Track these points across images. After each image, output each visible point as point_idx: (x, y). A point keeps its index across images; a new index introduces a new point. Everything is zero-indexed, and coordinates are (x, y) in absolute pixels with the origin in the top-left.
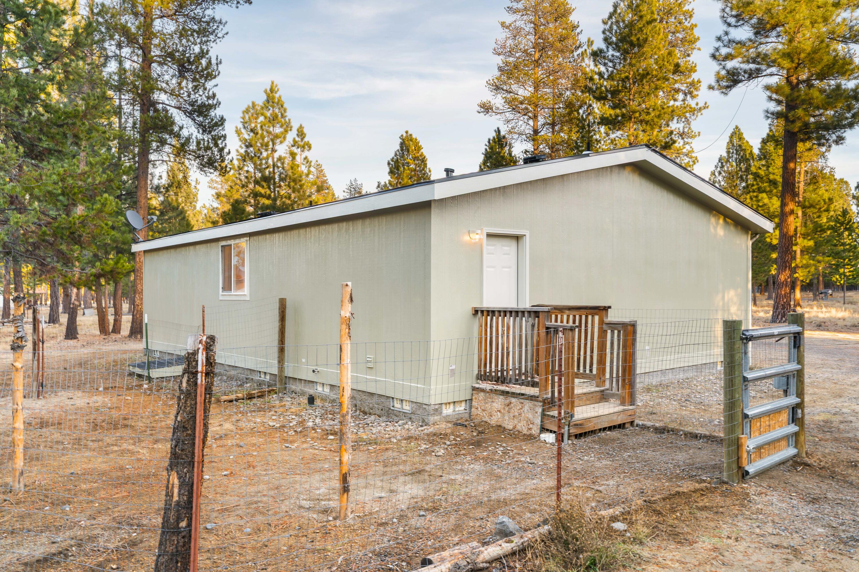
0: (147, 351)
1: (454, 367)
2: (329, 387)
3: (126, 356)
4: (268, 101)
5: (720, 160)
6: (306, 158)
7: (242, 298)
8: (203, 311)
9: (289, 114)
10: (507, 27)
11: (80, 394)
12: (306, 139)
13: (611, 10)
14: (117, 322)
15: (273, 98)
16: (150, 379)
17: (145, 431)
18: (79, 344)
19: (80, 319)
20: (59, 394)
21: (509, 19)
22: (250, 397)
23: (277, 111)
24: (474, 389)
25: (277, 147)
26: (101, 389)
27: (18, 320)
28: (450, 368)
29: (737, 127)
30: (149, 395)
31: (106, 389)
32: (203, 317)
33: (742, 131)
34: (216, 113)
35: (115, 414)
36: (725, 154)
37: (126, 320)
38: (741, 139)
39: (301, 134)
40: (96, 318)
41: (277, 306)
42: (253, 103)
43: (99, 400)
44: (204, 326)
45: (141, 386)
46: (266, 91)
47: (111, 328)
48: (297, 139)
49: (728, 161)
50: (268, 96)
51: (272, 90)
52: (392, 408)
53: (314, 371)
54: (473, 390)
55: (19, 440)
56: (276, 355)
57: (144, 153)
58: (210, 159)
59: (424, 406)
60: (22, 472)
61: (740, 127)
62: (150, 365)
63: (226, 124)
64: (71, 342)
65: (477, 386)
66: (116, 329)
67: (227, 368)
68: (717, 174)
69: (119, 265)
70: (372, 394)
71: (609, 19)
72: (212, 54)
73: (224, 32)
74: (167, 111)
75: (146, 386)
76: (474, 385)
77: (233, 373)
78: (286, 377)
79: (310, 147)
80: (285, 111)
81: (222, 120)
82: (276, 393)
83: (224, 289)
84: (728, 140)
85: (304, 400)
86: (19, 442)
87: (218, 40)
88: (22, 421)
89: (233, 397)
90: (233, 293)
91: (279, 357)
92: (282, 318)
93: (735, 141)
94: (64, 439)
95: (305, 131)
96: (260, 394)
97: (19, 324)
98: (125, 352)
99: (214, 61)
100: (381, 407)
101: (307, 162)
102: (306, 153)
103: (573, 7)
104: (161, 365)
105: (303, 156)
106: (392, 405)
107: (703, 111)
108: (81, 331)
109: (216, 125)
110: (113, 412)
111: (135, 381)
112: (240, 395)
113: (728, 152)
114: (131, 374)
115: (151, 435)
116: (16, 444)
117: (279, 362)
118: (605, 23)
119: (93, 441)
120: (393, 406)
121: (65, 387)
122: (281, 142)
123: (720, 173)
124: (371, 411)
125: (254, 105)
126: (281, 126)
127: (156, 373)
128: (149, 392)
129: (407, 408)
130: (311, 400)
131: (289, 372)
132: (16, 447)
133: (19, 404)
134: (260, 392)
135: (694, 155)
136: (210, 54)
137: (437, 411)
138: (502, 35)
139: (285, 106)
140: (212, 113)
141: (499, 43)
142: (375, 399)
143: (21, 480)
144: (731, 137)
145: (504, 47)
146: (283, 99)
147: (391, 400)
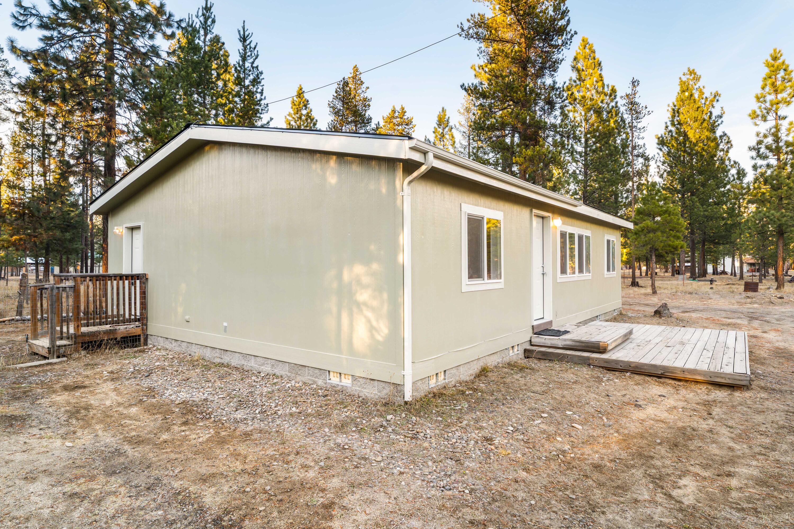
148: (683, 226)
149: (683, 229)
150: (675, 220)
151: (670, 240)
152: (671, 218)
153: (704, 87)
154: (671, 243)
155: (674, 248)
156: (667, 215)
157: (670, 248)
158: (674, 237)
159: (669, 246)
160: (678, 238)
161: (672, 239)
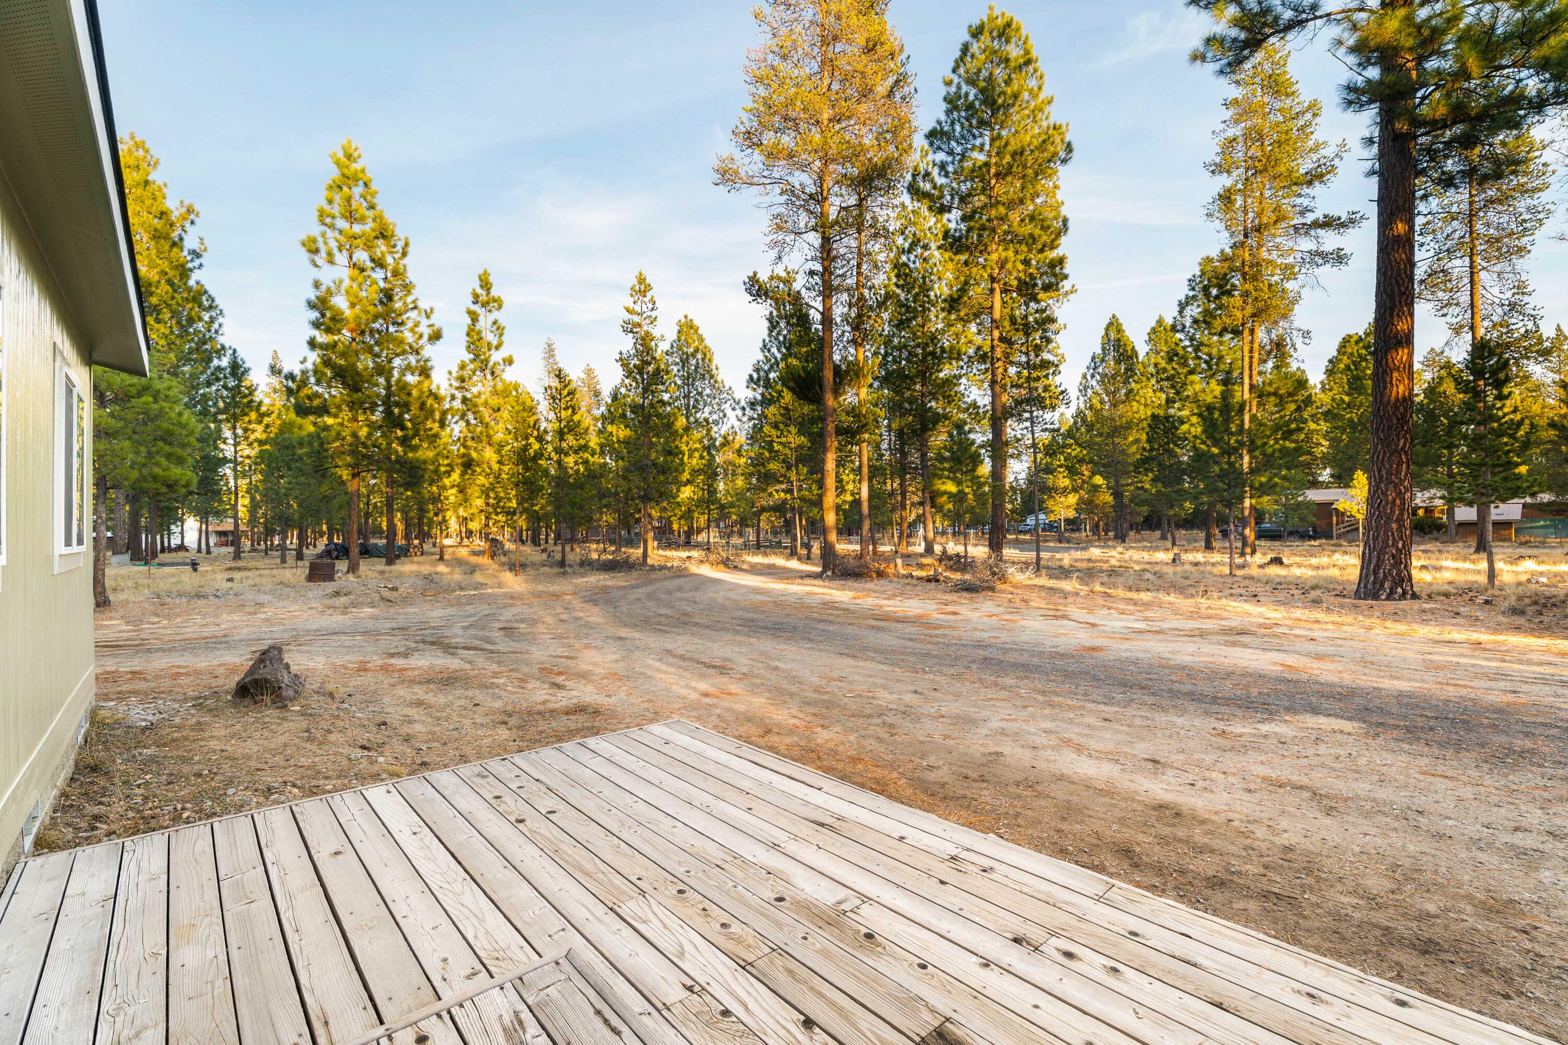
5: (1093, 358)
29: (1114, 316)
33: (1121, 321)
36: (1099, 351)
38: (1119, 331)
49: (1103, 361)
61: (1118, 316)
68: (1089, 377)
84: (1103, 332)
93: (1113, 335)
101: (498, 328)
102: (495, 315)
107: (1070, 297)
113: (1103, 349)
123: (1093, 376)
135: (1059, 351)
144: (1107, 329)
148: (192, 432)
149: (192, 439)
150: (173, 415)
151: (157, 464)
152: (162, 408)
153: (165, 185)
154: (157, 470)
155: (169, 486)
156: (151, 399)
157: (159, 485)
158: (168, 456)
159: (155, 478)
160: (180, 461)
161: (162, 460)
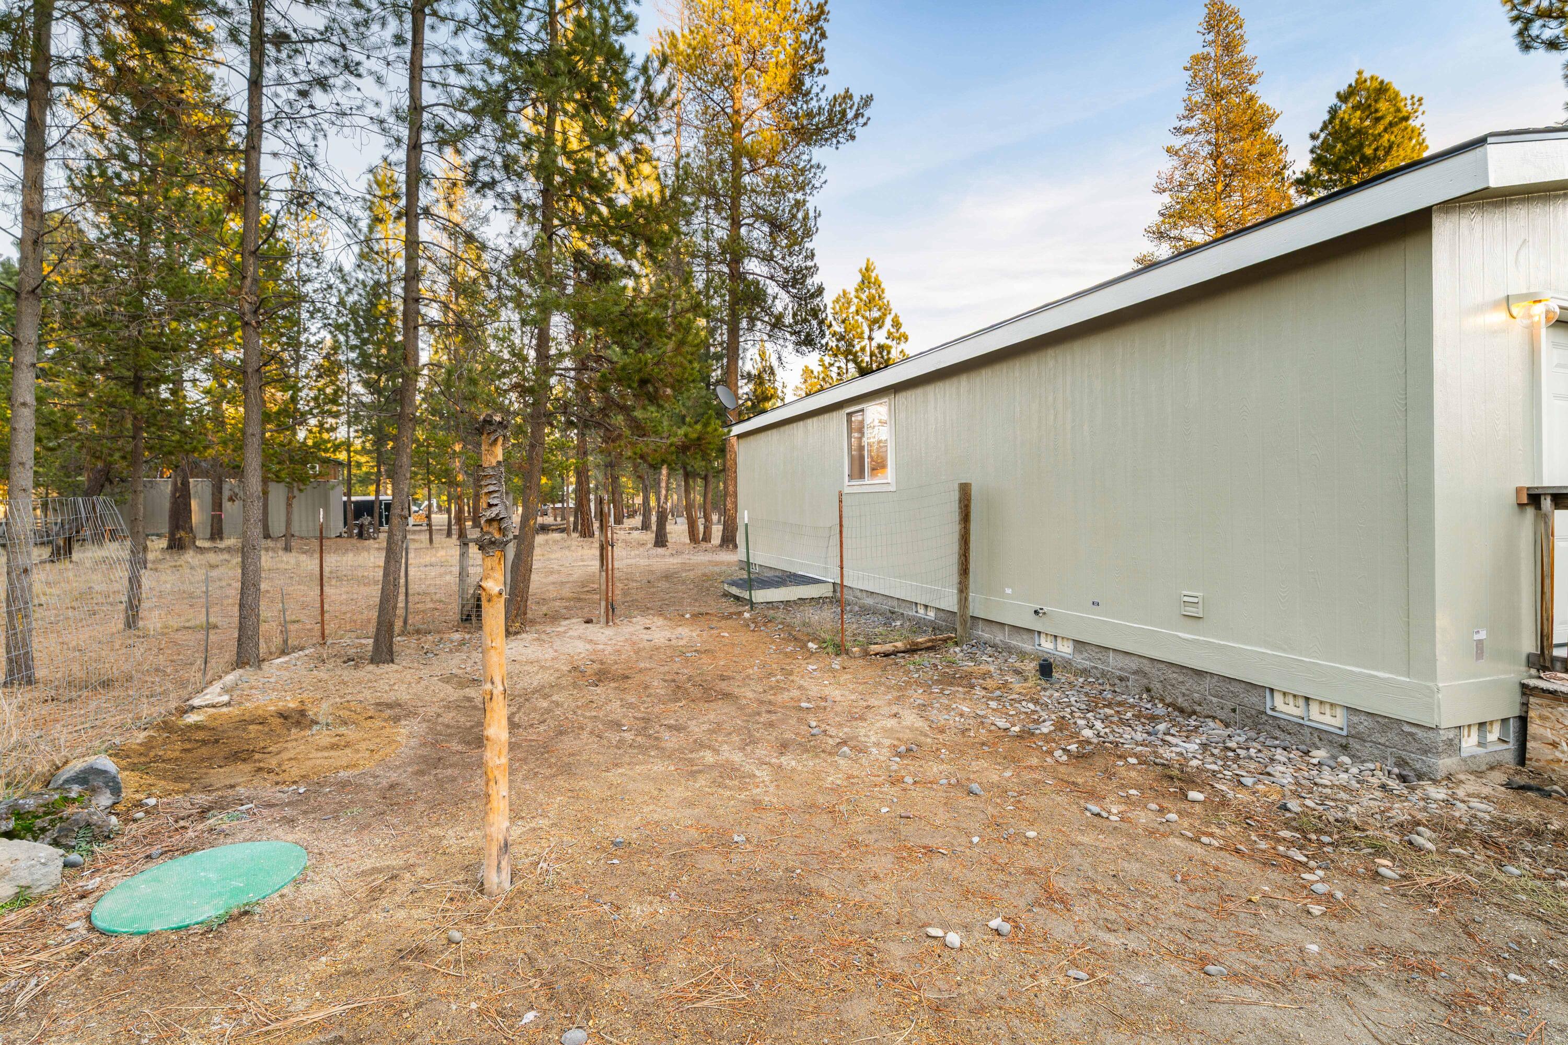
0: (747, 565)
1: (1483, 635)
2: (1071, 644)
3: (717, 569)
4: (863, 282)
6: (902, 352)
7: (885, 488)
8: (841, 501)
9: (887, 296)
10: (1176, 153)
11: (660, 621)
12: (902, 330)
13: (1326, 117)
14: (707, 530)
15: (870, 277)
16: (752, 604)
17: (759, 714)
18: (668, 553)
19: (670, 527)
20: (634, 620)
21: (1178, 142)
22: (913, 650)
23: (873, 291)
24: (1526, 690)
25: (874, 335)
26: (688, 616)
27: (491, 477)
28: (1476, 637)
30: (753, 631)
31: (695, 616)
32: (841, 511)
34: (812, 282)
35: (707, 665)
37: (717, 531)
39: (897, 324)
40: (686, 527)
41: (955, 496)
42: (844, 291)
43: (686, 634)
44: (841, 526)
45: (740, 614)
46: (861, 271)
47: (701, 536)
48: (892, 330)
50: (863, 276)
51: (867, 269)
52: (1270, 712)
53: (1036, 612)
54: (1523, 694)
55: (498, 766)
56: (955, 578)
57: (734, 332)
58: (808, 335)
59: (1407, 728)
60: (506, 845)
62: (750, 583)
63: (825, 294)
64: (660, 550)
65: (1533, 682)
66: (707, 538)
67: (859, 594)
69: (710, 429)
70: (1199, 673)
71: (1322, 130)
72: (810, 206)
73: (822, 180)
74: (758, 283)
75: (747, 615)
76: (1525, 681)
77: (869, 601)
78: (973, 618)
79: (906, 339)
80: (883, 291)
81: (820, 291)
82: (956, 644)
83: (851, 477)
85: (1031, 667)
86: (496, 773)
87: (815, 192)
88: (505, 722)
89: (888, 647)
90: (867, 482)
91: (960, 583)
92: (965, 518)
94: (625, 716)
95: (901, 320)
96: (930, 644)
97: (492, 488)
98: (717, 564)
99: (811, 214)
100: (1229, 705)
103: (1278, 112)
104: (766, 583)
105: (899, 349)
106: (1269, 705)
108: (671, 538)
109: (813, 296)
110: (705, 659)
111: (729, 607)
112: (899, 645)
114: (726, 595)
115: (771, 725)
116: (491, 776)
117: (961, 591)
118: (1314, 137)
119: (670, 727)
120: (1273, 709)
121: (645, 610)
122: (880, 327)
124: (1198, 708)
125: (845, 293)
126: (879, 310)
127: (761, 596)
128: (752, 626)
129: (1333, 721)
130: (1046, 669)
131: (977, 608)
132: (492, 783)
133: (497, 680)
134: (930, 641)
136: (808, 205)
137: (1453, 746)
138: (1168, 164)
139: (883, 286)
140: (809, 281)
141: (1163, 175)
142: (1207, 683)
143: (504, 864)
145: (1170, 180)
146: (880, 278)
147: (1268, 692)
